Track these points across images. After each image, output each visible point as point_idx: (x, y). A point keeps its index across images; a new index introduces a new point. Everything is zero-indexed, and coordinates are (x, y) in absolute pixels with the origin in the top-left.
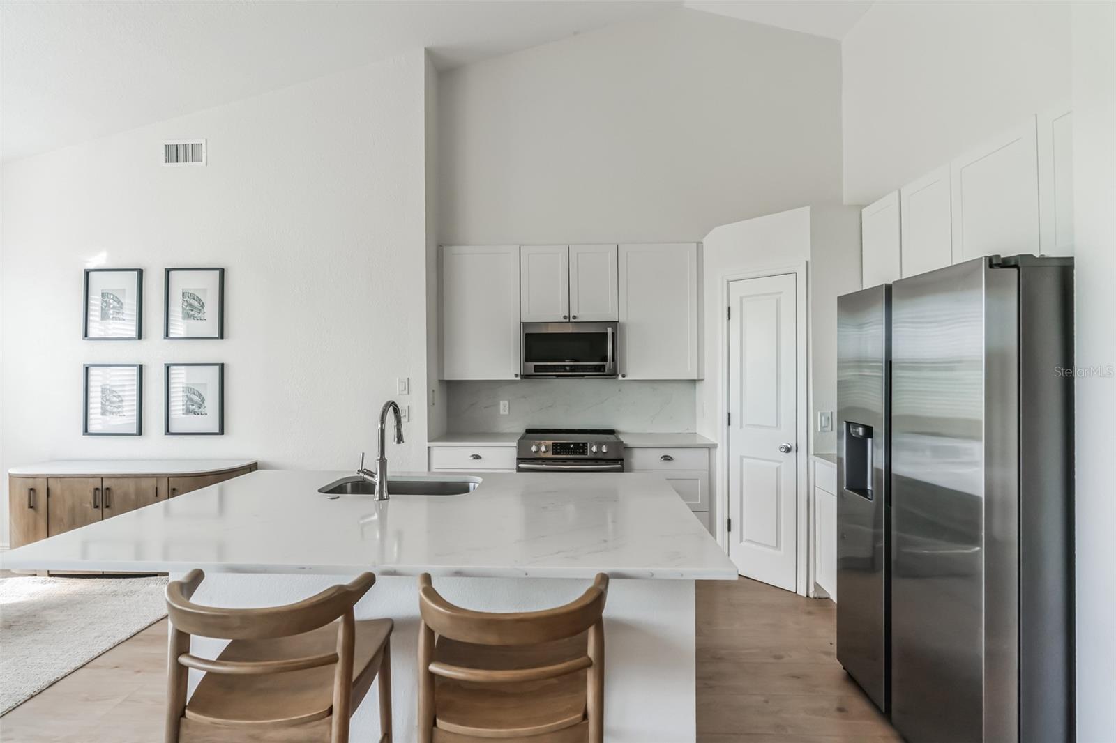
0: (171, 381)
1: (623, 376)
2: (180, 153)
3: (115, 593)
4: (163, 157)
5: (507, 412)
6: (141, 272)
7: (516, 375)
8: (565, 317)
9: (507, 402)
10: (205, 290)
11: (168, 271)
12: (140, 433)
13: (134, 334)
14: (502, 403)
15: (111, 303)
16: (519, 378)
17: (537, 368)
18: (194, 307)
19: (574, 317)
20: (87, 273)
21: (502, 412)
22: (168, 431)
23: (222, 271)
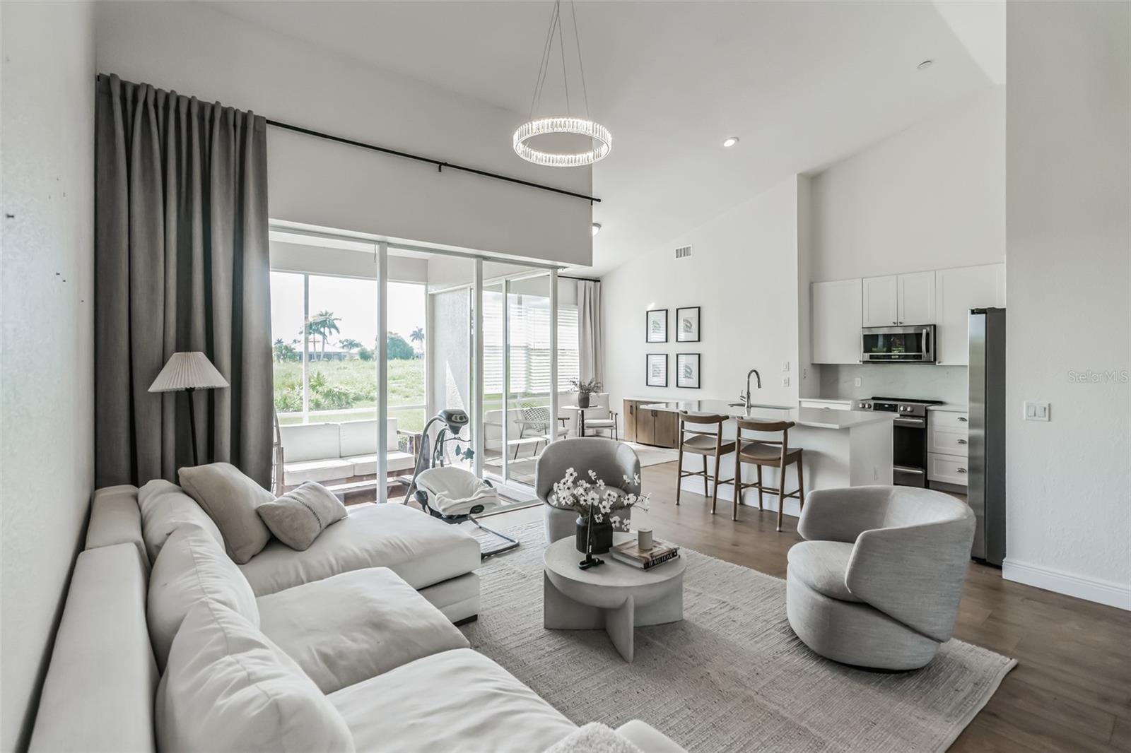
0: (679, 360)
1: (939, 363)
2: (682, 253)
3: (659, 452)
4: (675, 256)
5: (860, 385)
6: (667, 311)
7: (860, 361)
8: (894, 323)
9: (860, 379)
10: (692, 318)
11: (677, 310)
12: (667, 386)
13: (664, 340)
14: (856, 379)
15: (656, 328)
16: (861, 363)
17: (871, 357)
18: (688, 328)
19: (901, 323)
20: (647, 313)
21: (856, 385)
22: (677, 386)
23: (699, 308)
